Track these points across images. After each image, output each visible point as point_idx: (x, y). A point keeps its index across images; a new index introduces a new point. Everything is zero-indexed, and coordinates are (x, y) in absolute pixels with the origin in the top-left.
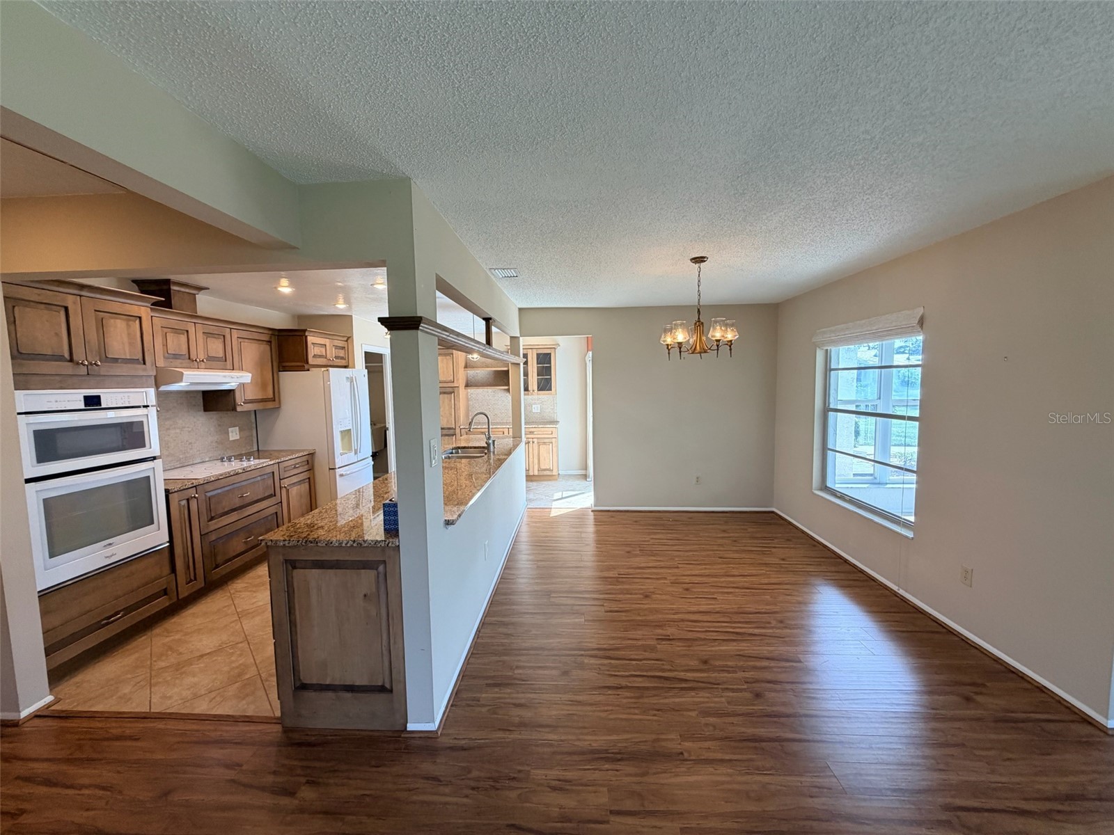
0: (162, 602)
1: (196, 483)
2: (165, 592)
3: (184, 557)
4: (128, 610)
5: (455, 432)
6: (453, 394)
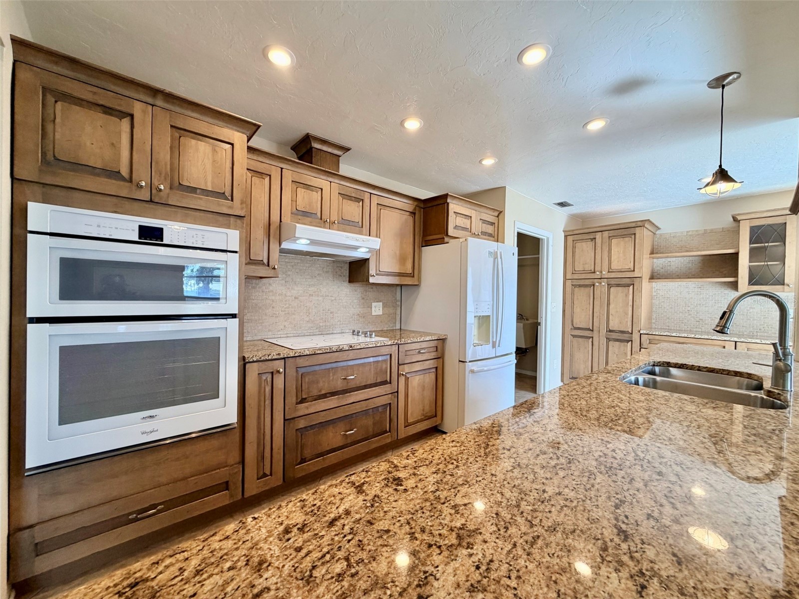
0: (220, 499)
1: (284, 353)
2: (226, 486)
3: (258, 444)
4: (170, 504)
5: (632, 337)
6: (631, 287)
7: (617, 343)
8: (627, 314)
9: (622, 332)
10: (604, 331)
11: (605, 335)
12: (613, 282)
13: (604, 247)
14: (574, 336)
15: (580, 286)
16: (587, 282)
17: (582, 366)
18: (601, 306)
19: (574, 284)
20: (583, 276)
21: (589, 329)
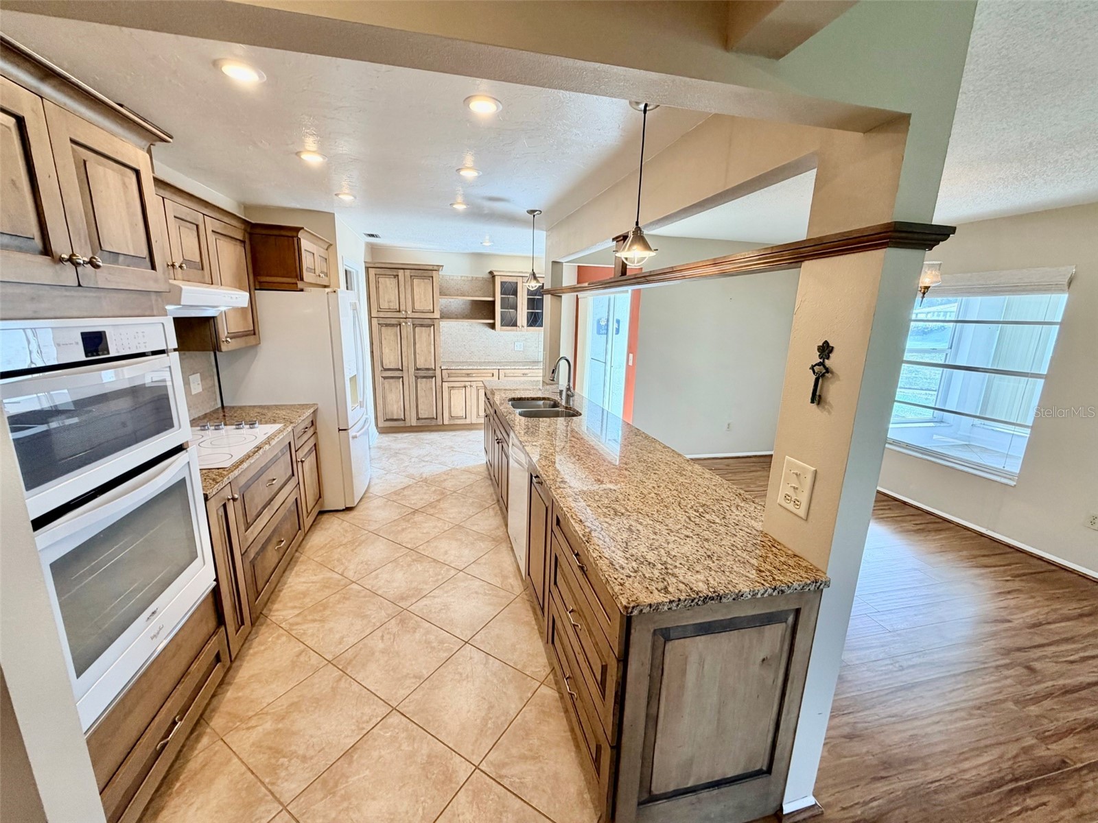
5: (435, 373)
6: (432, 327)
7: (424, 380)
8: (430, 352)
9: (428, 369)
10: (412, 370)
11: (413, 373)
12: (417, 322)
13: (407, 287)
14: (385, 378)
15: (387, 325)
16: (394, 321)
17: (395, 407)
18: (408, 346)
19: (380, 322)
20: (389, 315)
21: (398, 370)
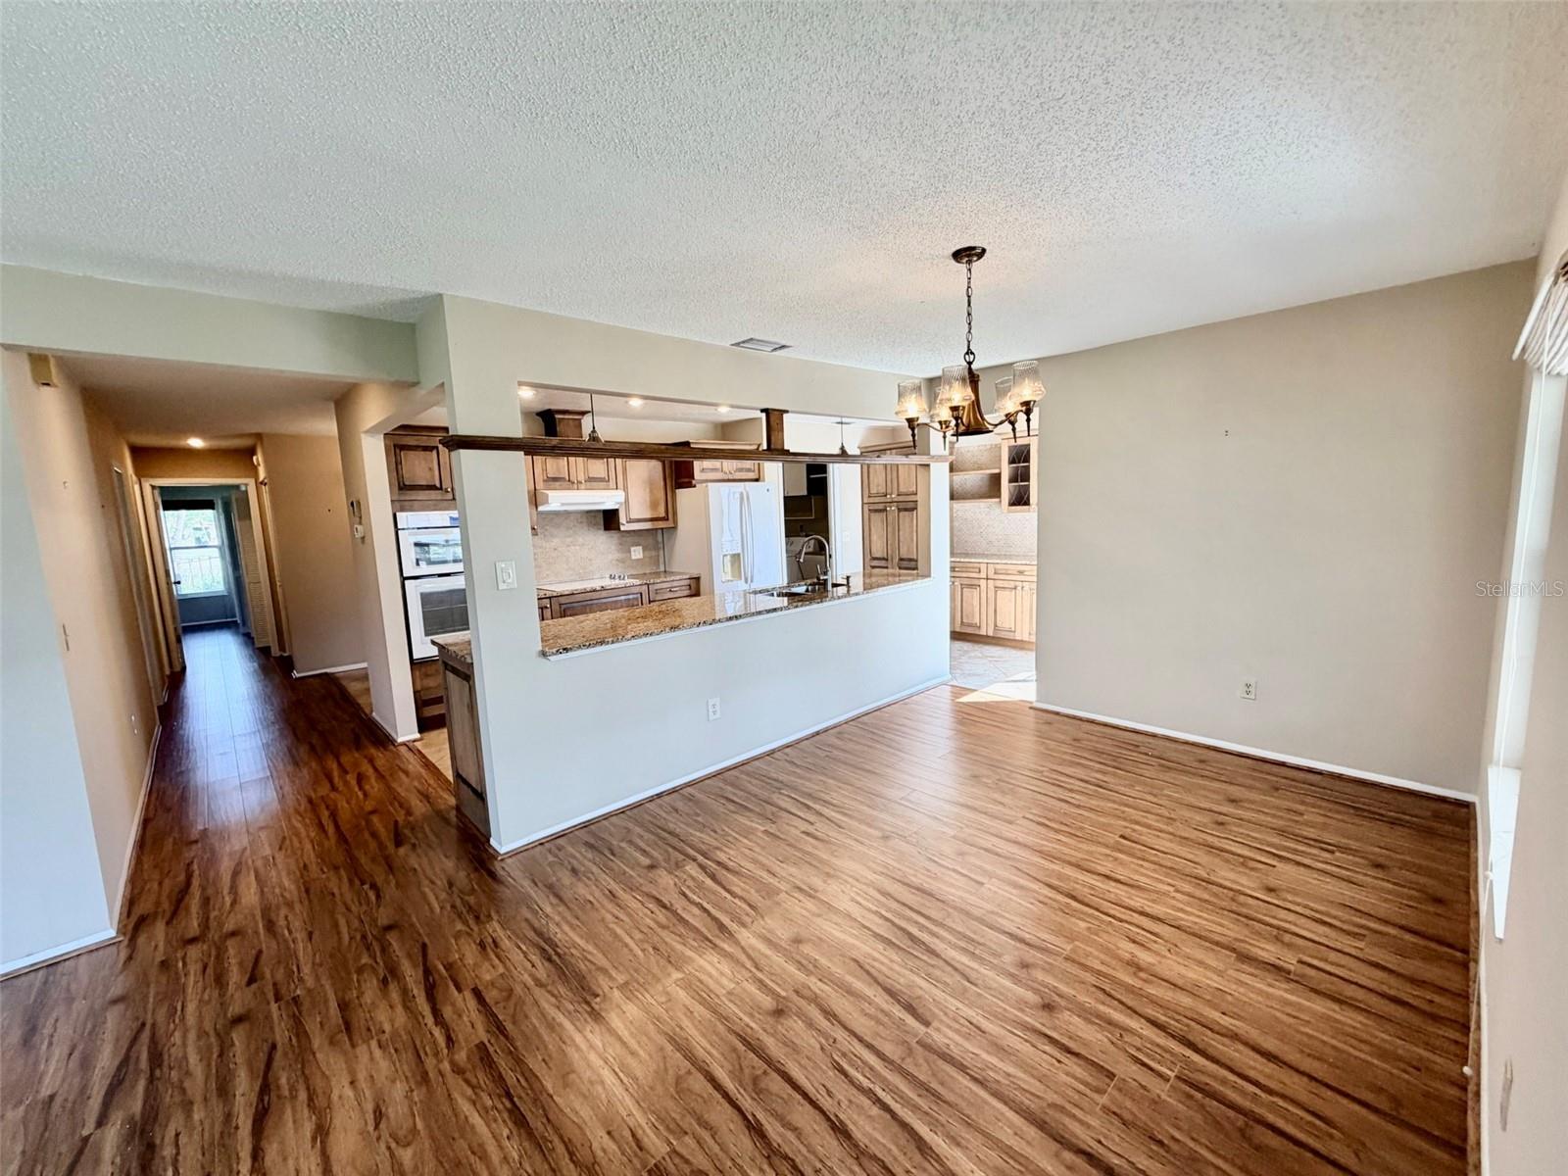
1: (549, 594)
5: (917, 565)
6: (915, 511)
8: (913, 541)
9: (910, 560)
10: (895, 560)
11: (897, 563)
12: (901, 506)
13: (893, 468)
14: (872, 567)
15: (875, 510)
16: (881, 507)
18: (893, 532)
19: (871, 508)
20: (877, 501)
21: (884, 559)
